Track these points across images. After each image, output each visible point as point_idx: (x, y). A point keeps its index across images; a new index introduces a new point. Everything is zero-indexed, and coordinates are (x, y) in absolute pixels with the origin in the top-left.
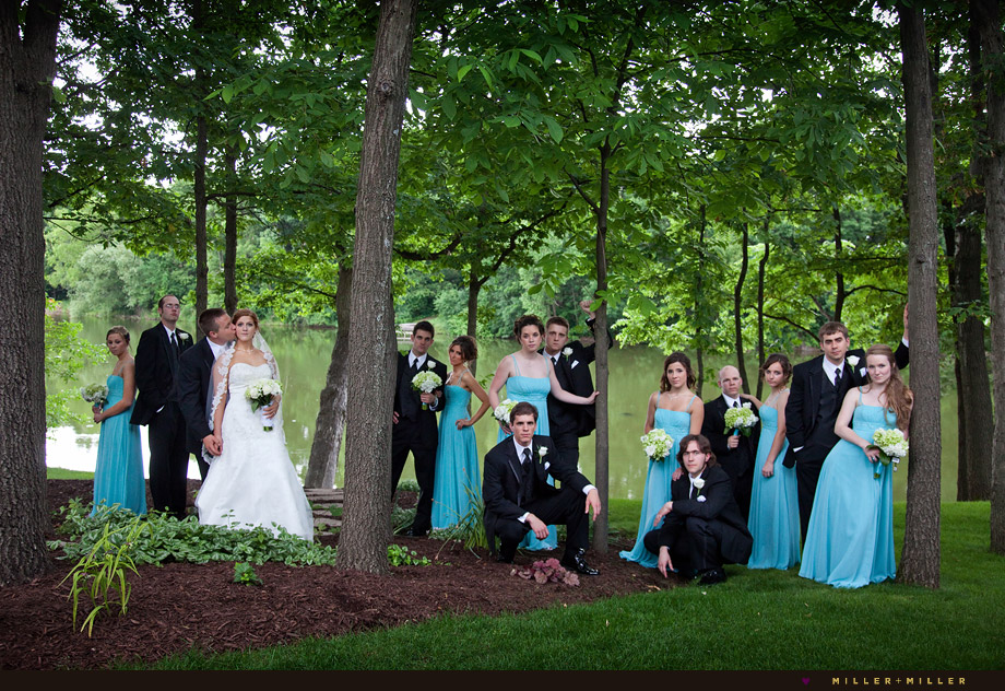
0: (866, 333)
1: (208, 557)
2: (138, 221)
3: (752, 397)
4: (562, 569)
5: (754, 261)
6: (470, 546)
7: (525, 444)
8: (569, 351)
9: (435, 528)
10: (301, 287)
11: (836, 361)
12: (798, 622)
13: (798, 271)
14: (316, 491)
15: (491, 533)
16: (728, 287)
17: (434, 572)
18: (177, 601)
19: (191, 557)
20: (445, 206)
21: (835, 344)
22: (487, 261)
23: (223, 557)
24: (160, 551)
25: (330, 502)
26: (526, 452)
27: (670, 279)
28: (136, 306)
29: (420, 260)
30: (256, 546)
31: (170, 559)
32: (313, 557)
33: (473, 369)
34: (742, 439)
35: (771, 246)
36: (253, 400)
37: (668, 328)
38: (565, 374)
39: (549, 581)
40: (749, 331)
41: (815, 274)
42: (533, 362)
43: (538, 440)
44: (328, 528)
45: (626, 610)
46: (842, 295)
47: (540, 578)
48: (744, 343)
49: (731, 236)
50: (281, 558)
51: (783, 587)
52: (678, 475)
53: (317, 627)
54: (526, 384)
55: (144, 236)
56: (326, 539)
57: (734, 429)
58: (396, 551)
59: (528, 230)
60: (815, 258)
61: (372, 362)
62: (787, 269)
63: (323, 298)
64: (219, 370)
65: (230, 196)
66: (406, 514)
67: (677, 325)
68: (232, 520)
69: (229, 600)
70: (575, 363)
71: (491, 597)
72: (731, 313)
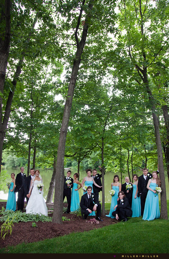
0: (151, 167)
1: (27, 221)
2: (18, 151)
3: (131, 183)
4: (96, 220)
5: (131, 155)
6: (78, 216)
7: (90, 194)
8: (97, 176)
9: (71, 212)
10: (47, 163)
11: (146, 175)
12: (142, 230)
13: (139, 156)
14: (48, 203)
15: (82, 213)
16: (126, 160)
17: (71, 222)
18: (21, 231)
19: (24, 221)
20: (74, 147)
21: (145, 172)
22: (82, 157)
23: (30, 220)
24: (18, 220)
25: (51, 206)
26: (90, 196)
27: (115, 159)
28: (17, 166)
29: (69, 157)
30: (36, 218)
31: (20, 221)
32: (47, 220)
33: (78, 179)
34: (129, 191)
35: (133, 152)
36: (38, 187)
37: (115, 168)
38: (96, 180)
39: (93, 223)
40: (130, 168)
41: (141, 156)
42: (90, 178)
43: (92, 194)
44: (50, 212)
45: (108, 229)
46: (146, 160)
47: (92, 223)
48: (129, 170)
49: (126, 150)
50: (41, 220)
51: (138, 221)
52: (118, 199)
53: (48, 236)
54: (88, 183)
55: (19, 154)
56: (50, 215)
57: (127, 189)
58: (64, 218)
59: (89, 151)
60: (141, 154)
61: (60, 181)
62: (136, 156)
63: (51, 164)
64: (32, 181)
65: (35, 147)
66: (65, 209)
67: (117, 167)
68: (32, 212)
69: (31, 231)
70: (98, 178)
71: (82, 227)
72: (127, 165)
